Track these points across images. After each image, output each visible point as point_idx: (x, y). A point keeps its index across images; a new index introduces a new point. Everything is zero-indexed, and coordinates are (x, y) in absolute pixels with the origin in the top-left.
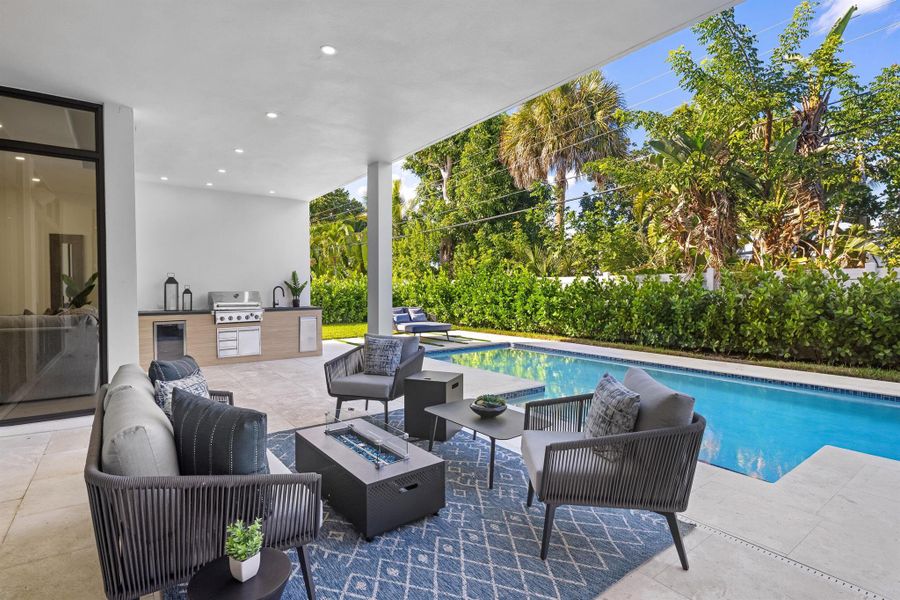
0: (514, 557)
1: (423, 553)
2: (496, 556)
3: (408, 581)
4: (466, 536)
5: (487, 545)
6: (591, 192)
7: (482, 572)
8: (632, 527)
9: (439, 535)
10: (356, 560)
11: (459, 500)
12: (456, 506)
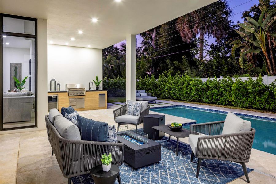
0: (187, 177)
1: (155, 174)
2: (180, 176)
3: (151, 182)
4: (169, 170)
5: (177, 173)
6: (214, 43)
7: (176, 180)
8: (229, 169)
9: (160, 169)
10: (132, 175)
11: (166, 159)
12: (165, 161)
